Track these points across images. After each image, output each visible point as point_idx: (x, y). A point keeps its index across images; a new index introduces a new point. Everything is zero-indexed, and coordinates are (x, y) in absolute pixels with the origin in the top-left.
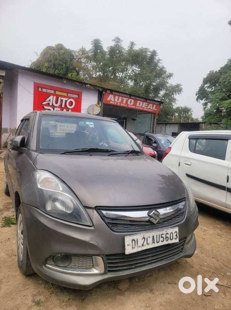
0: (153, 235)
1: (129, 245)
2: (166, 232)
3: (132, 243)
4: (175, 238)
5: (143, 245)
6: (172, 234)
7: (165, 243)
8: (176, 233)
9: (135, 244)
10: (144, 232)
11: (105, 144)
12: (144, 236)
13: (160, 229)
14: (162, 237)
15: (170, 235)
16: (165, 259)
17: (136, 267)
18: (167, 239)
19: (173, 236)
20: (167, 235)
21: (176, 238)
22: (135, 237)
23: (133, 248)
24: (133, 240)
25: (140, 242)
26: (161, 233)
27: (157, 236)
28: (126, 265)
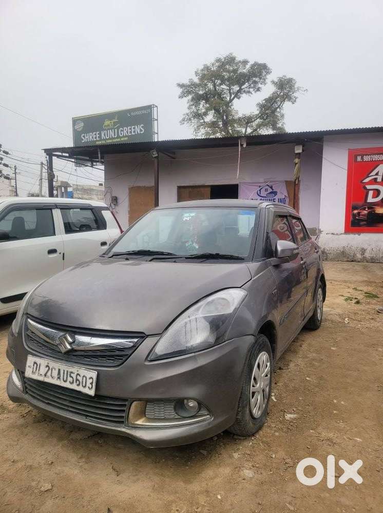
0: (59, 368)
1: (30, 367)
2: (78, 371)
3: (34, 365)
5: (45, 375)
6: (84, 378)
7: (74, 387)
8: (91, 380)
9: (36, 369)
10: (51, 358)
12: (48, 363)
13: (69, 364)
14: (71, 376)
15: (82, 379)
16: (91, 416)
17: (49, 404)
18: (78, 382)
19: (86, 382)
20: (78, 377)
21: (90, 387)
22: (38, 360)
23: (33, 372)
24: (35, 363)
25: (43, 370)
26: (70, 370)
27: (64, 371)
28: (40, 396)
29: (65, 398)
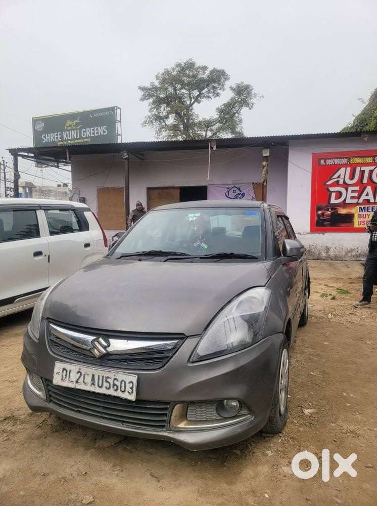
0: (93, 373)
1: (58, 373)
2: (115, 376)
4: (129, 392)
5: (77, 382)
6: (123, 383)
7: (111, 392)
8: (131, 385)
9: (66, 376)
10: (83, 364)
12: (80, 369)
13: (105, 368)
14: (106, 381)
15: (121, 384)
18: (115, 387)
19: (125, 387)
20: (116, 382)
21: (131, 392)
22: (68, 366)
23: (62, 379)
24: (64, 369)
25: (74, 376)
26: (106, 375)
27: (99, 376)
28: (67, 403)
29: (98, 404)
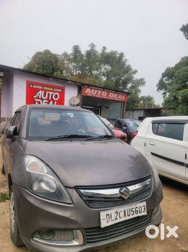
0: (124, 210)
1: (103, 219)
2: (136, 206)
3: (107, 217)
4: (143, 211)
5: (116, 219)
6: (140, 208)
7: (135, 216)
8: (144, 207)
9: (109, 218)
11: (83, 131)
12: (116, 211)
13: (130, 204)
14: (132, 211)
15: (139, 209)
16: (135, 229)
17: (110, 238)
18: (137, 212)
19: (141, 210)
20: (137, 209)
21: (144, 211)
22: (109, 212)
23: (107, 221)
24: (107, 215)
25: (114, 216)
26: (131, 207)
27: (128, 210)
